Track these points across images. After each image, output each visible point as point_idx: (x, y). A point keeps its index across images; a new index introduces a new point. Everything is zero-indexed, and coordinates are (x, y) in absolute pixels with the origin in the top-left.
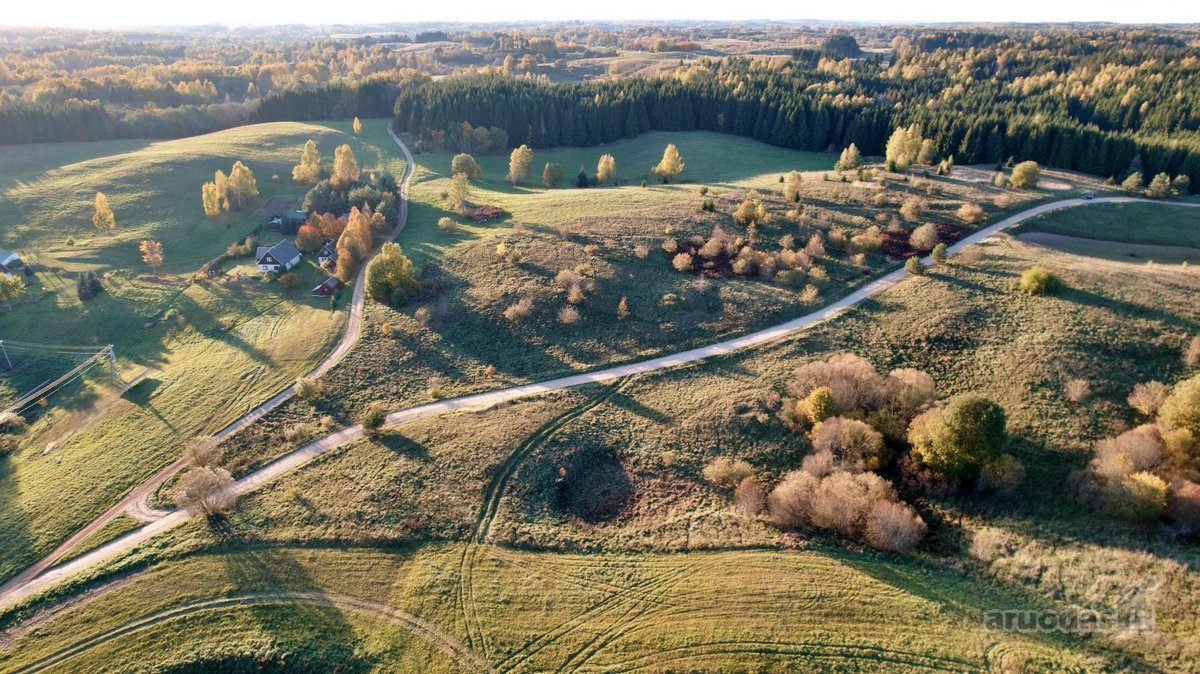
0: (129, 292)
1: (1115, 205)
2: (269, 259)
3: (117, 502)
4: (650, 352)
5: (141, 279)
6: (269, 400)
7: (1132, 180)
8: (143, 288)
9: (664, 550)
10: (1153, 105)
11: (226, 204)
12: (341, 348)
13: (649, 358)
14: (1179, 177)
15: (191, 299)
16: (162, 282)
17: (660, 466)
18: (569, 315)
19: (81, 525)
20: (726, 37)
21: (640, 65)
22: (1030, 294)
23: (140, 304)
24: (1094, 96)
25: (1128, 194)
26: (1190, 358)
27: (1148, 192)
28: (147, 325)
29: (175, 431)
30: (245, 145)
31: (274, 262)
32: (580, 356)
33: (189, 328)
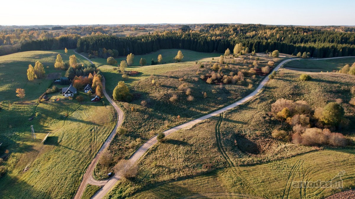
0: (14, 108)
1: (298, 60)
2: (69, 92)
3: (81, 181)
4: (220, 106)
5: (15, 104)
6: (108, 137)
7: (299, 54)
8: (19, 106)
9: (288, 158)
10: (284, 38)
11: (36, 76)
12: (119, 117)
13: (222, 108)
14: (308, 53)
15: (43, 108)
16: (26, 104)
17: (257, 136)
18: (190, 98)
19: (74, 192)
20: (148, 28)
21: (134, 34)
22: (304, 81)
23: (22, 112)
24: (270, 36)
25: (299, 57)
26: (352, 91)
27: (302, 57)
28: (30, 119)
29: (81, 152)
30: (28, 58)
31: (71, 93)
32: (202, 110)
33: (49, 118)
